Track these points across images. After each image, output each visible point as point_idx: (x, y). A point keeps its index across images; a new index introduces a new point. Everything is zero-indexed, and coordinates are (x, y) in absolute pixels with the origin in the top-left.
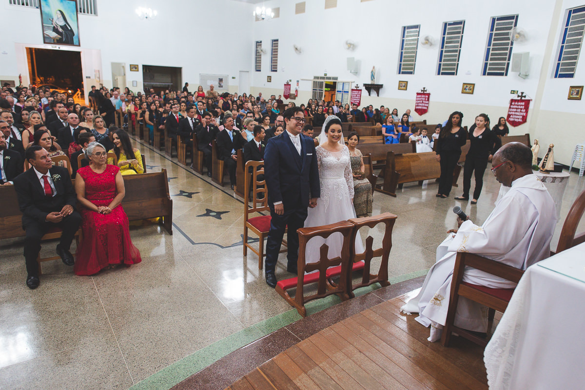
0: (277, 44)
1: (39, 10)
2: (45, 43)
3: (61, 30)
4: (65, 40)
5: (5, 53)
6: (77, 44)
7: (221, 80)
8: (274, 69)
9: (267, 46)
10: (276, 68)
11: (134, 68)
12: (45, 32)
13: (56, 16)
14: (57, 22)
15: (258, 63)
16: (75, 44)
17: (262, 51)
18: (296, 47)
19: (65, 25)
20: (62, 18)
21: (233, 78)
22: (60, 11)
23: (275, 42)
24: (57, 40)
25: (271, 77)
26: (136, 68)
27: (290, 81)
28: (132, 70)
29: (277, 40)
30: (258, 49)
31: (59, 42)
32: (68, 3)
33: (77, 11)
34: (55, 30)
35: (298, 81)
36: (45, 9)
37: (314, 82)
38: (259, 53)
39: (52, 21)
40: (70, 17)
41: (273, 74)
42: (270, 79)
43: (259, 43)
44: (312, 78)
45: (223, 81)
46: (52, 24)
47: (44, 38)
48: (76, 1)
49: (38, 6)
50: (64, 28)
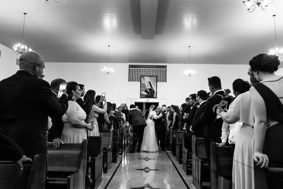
1: (140, 82)
2: (141, 98)
3: (148, 91)
4: (150, 95)
6: (156, 97)
12: (141, 93)
13: (147, 85)
14: (147, 87)
16: (154, 97)
19: (151, 88)
20: (150, 85)
22: (149, 82)
31: (147, 97)
32: (153, 78)
33: (157, 82)
34: (146, 91)
36: (143, 82)
39: (145, 87)
40: (154, 85)
46: (145, 88)
47: (141, 95)
48: (157, 77)
49: (140, 81)
50: (150, 90)
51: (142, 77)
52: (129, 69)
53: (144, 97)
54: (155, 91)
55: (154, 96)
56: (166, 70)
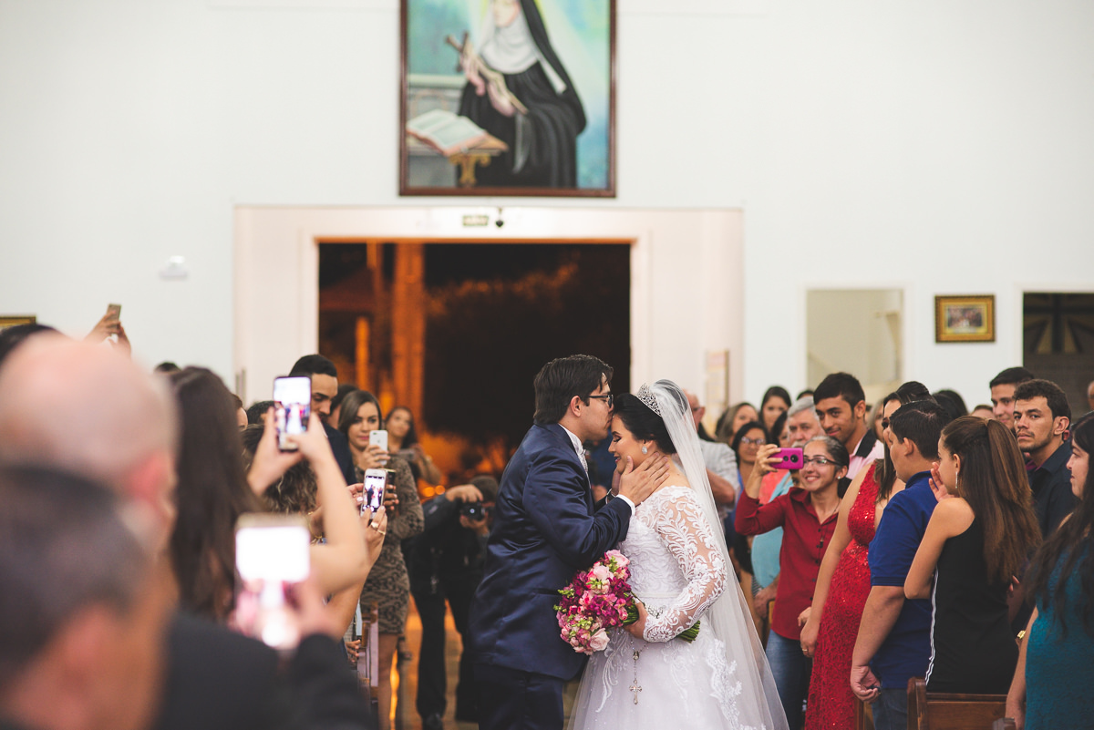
2: (405, 191)
3: (505, 101)
4: (528, 163)
5: (174, 276)
6: (600, 182)
11: (963, 317)
12: (413, 126)
13: (489, 21)
14: (490, 53)
16: (582, 182)
19: (537, 67)
20: (521, 22)
24: (479, 168)
26: (976, 321)
28: (949, 332)
31: (491, 177)
34: (474, 105)
39: (461, 51)
40: (578, 23)
46: (460, 69)
47: (406, 159)
50: (528, 84)
53: (450, 182)
54: (594, 106)
55: (582, 169)
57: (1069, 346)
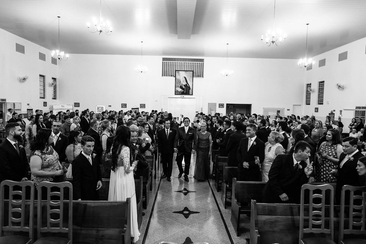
0: (324, 84)
1: (175, 78)
2: (175, 94)
3: (184, 87)
4: (185, 92)
5: (156, 101)
6: (191, 94)
7: (279, 112)
8: (321, 102)
9: (315, 87)
10: (323, 102)
11: (221, 106)
12: (176, 89)
13: (182, 80)
14: (183, 83)
15: (308, 99)
17: (311, 90)
18: (339, 85)
19: (186, 84)
20: (185, 81)
21: (288, 110)
22: (185, 77)
23: (322, 84)
25: (318, 108)
26: (222, 106)
27: (334, 111)
29: (323, 82)
30: (308, 89)
32: (189, 72)
33: (193, 76)
34: (181, 87)
35: (341, 111)
36: (178, 77)
37: (356, 111)
38: (309, 92)
40: (190, 81)
41: (319, 106)
42: (318, 110)
43: (309, 85)
44: (354, 108)
45: (280, 113)
46: (180, 84)
47: (175, 92)
48: (193, 71)
49: (174, 76)
50: (186, 86)
51: (177, 72)
52: (163, 62)
54: (191, 88)
55: (190, 93)
56: (203, 63)
57: (232, 107)
